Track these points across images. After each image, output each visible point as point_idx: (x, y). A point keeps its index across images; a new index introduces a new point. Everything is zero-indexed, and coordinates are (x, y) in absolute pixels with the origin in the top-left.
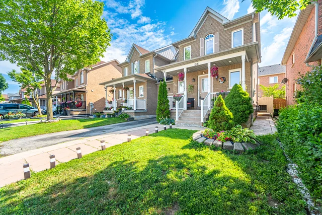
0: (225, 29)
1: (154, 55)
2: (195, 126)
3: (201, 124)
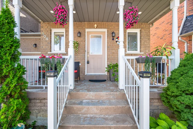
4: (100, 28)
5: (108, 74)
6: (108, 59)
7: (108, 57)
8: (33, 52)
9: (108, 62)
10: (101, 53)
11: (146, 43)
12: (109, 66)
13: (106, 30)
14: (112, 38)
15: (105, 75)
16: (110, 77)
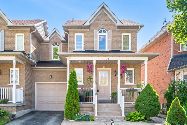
0: (117, 30)
1: (31, 31)
2: (118, 120)
3: (124, 118)
4: (107, 68)
5: (112, 99)
6: (112, 88)
7: (112, 87)
8: (49, 82)
9: (112, 91)
10: (107, 84)
11: (138, 78)
12: (112, 93)
13: (111, 69)
14: (115, 75)
15: (110, 100)
16: (113, 101)
